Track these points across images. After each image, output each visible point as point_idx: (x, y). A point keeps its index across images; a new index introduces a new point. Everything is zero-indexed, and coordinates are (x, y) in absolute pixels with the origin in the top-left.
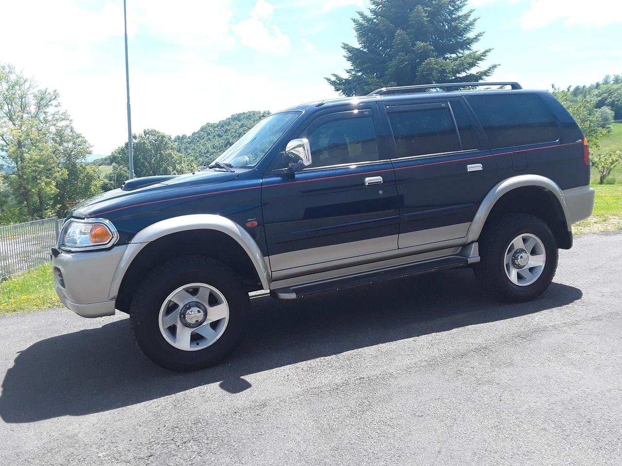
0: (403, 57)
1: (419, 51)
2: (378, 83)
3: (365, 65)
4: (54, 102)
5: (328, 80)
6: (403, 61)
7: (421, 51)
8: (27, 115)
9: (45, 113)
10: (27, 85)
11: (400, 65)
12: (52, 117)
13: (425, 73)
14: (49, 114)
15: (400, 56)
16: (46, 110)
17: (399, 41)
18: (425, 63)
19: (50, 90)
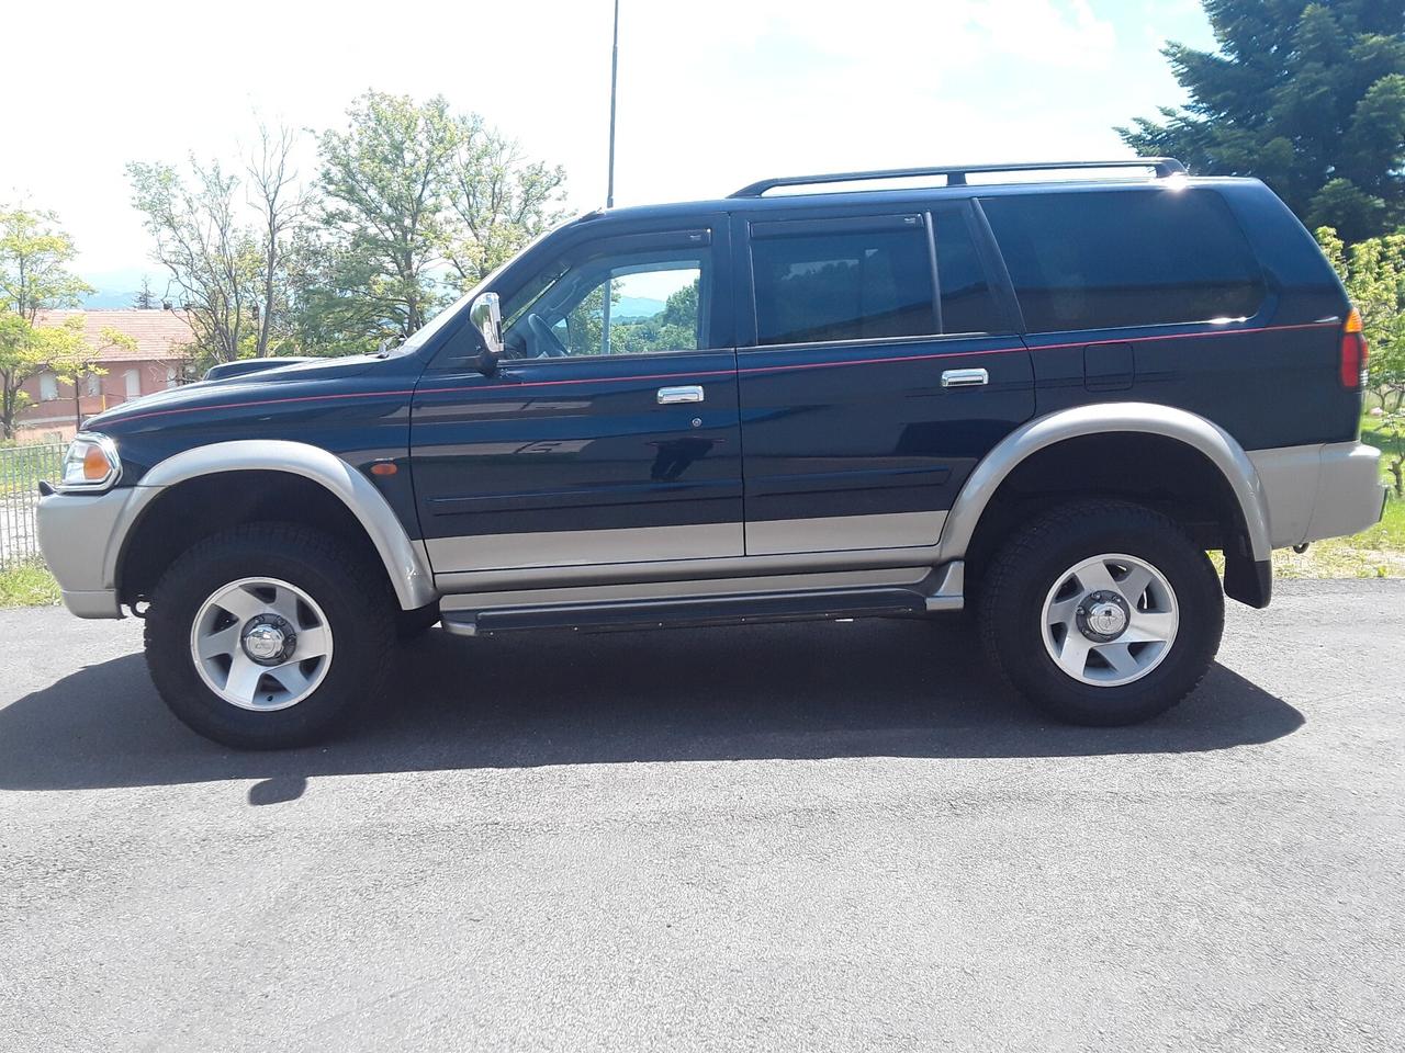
0: (1317, 74)
1: (1365, 58)
2: (1239, 141)
3: (1218, 93)
4: (555, 192)
5: (1123, 132)
6: (1314, 85)
7: (1373, 55)
8: (504, 217)
9: (537, 213)
10: (506, 154)
11: (1307, 94)
12: (551, 221)
13: (1374, 114)
14: (544, 216)
15: (1307, 71)
16: (541, 208)
17: (1310, 32)
18: (1375, 88)
19: (550, 167)
